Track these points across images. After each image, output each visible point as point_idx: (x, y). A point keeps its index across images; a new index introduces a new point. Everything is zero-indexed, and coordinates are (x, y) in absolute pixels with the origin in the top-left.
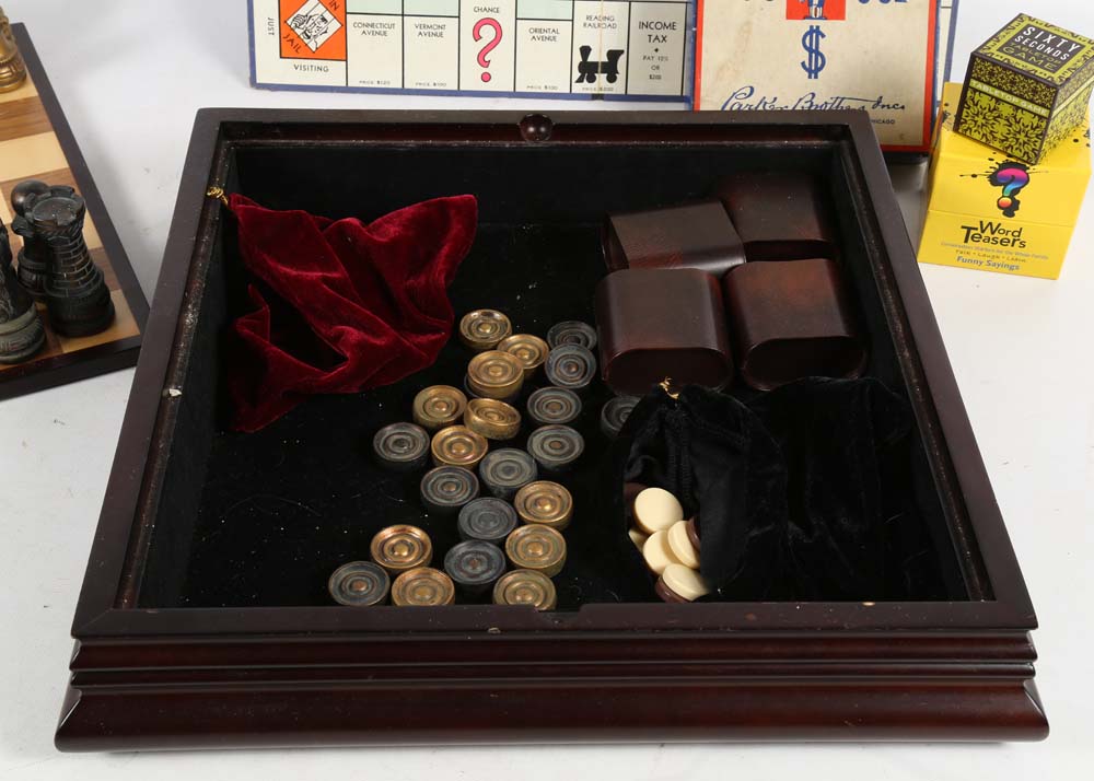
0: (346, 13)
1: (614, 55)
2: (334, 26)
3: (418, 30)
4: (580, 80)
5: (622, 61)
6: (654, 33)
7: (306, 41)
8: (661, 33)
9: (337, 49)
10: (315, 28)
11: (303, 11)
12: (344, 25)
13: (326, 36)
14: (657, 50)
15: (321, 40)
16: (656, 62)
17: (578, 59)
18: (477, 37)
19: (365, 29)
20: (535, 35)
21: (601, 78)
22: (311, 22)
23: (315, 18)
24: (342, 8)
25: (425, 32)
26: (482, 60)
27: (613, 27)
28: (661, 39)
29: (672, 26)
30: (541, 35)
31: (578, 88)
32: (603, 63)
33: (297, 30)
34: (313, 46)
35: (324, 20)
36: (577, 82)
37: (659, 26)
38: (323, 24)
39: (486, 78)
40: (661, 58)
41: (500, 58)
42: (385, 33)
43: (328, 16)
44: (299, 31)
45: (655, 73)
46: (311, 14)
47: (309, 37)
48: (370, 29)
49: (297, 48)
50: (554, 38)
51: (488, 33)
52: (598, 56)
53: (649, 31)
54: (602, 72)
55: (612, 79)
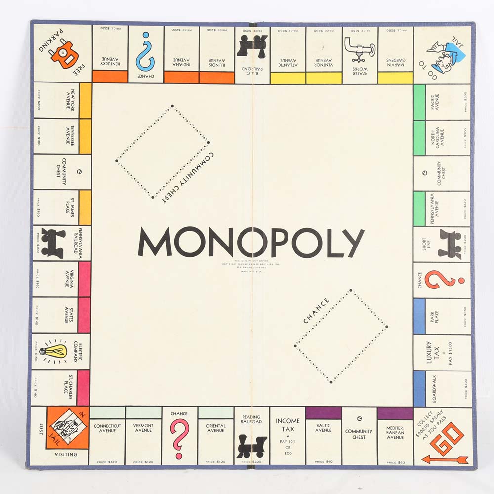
0: (90, 419)
1: (261, 440)
2: (82, 427)
3: (136, 428)
4: (240, 457)
5: (266, 444)
6: (286, 425)
7: (63, 437)
8: (290, 426)
9: (83, 442)
10: (70, 429)
11: (62, 419)
12: (88, 427)
13: (76, 434)
14: (288, 436)
15: (73, 436)
16: (288, 444)
17: (238, 443)
18: (173, 431)
19: (102, 428)
20: (210, 428)
21: (253, 455)
22: (67, 425)
23: (69, 423)
24: (87, 416)
25: (141, 428)
26: (176, 445)
27: (260, 422)
28: (291, 429)
29: (297, 421)
30: (214, 429)
31: (239, 462)
32: (254, 445)
33: (58, 431)
34: (67, 440)
35: (75, 424)
36: (238, 457)
37: (289, 421)
38: (74, 427)
39: (179, 457)
40: (292, 442)
41: (188, 444)
42: (114, 430)
43: (78, 421)
44: (59, 432)
45: (288, 450)
46: (67, 420)
47: (65, 435)
48: (105, 428)
49: (57, 442)
50: (222, 430)
51: (180, 428)
52: (251, 441)
53: (282, 425)
54: (254, 451)
55: (260, 455)
